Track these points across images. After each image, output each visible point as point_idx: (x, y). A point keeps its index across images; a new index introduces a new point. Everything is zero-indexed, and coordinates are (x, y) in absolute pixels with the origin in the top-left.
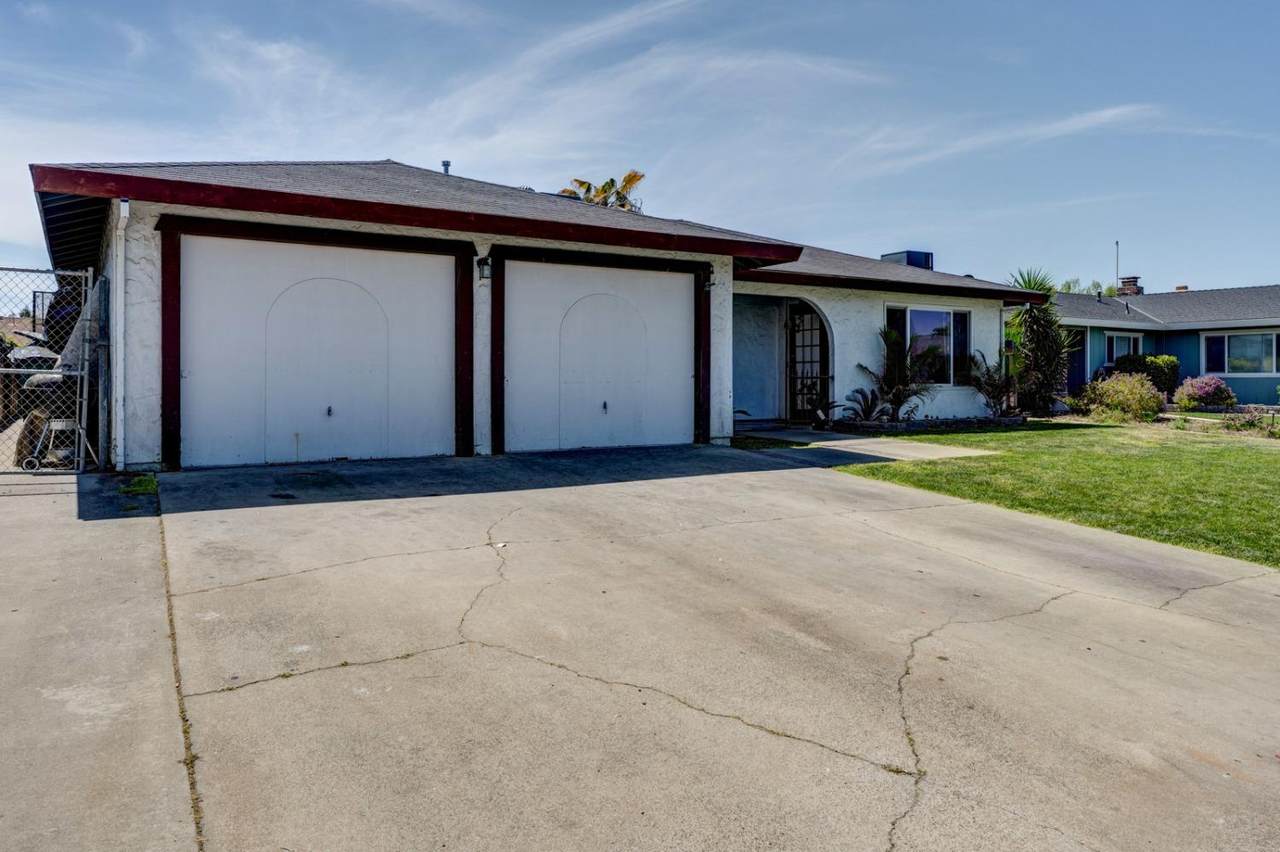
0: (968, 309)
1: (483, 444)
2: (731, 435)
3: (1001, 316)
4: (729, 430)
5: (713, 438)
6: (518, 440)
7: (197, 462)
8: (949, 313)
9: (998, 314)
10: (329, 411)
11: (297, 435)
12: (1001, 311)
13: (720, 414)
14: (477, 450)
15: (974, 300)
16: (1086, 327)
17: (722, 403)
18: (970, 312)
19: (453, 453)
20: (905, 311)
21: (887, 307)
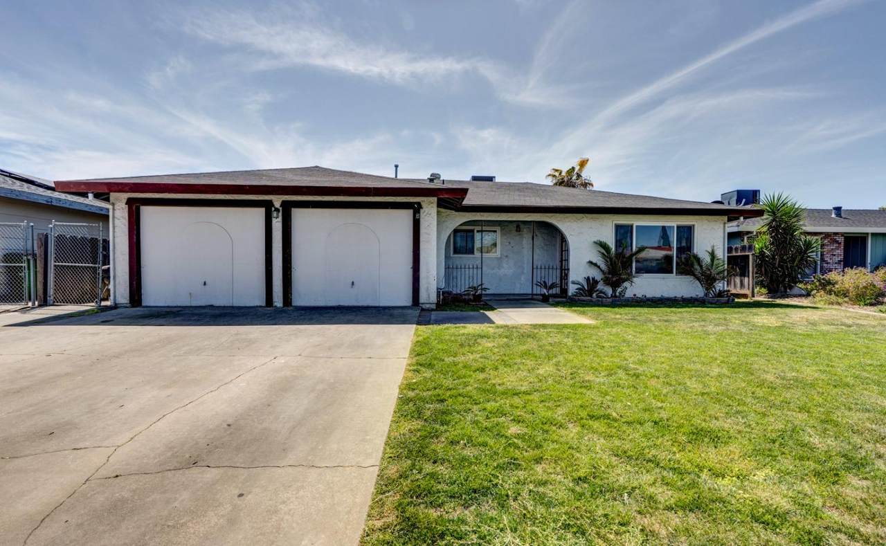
0: (693, 223)
1: (278, 301)
2: (436, 302)
3: (724, 227)
4: (434, 298)
5: (423, 304)
6: (299, 300)
7: (148, 305)
8: (674, 227)
9: (722, 226)
10: (205, 284)
11: (190, 294)
12: (725, 223)
13: (427, 289)
14: (275, 304)
15: (697, 217)
16: (868, 234)
17: (429, 283)
18: (694, 226)
19: (264, 304)
20: (632, 226)
21: (615, 224)
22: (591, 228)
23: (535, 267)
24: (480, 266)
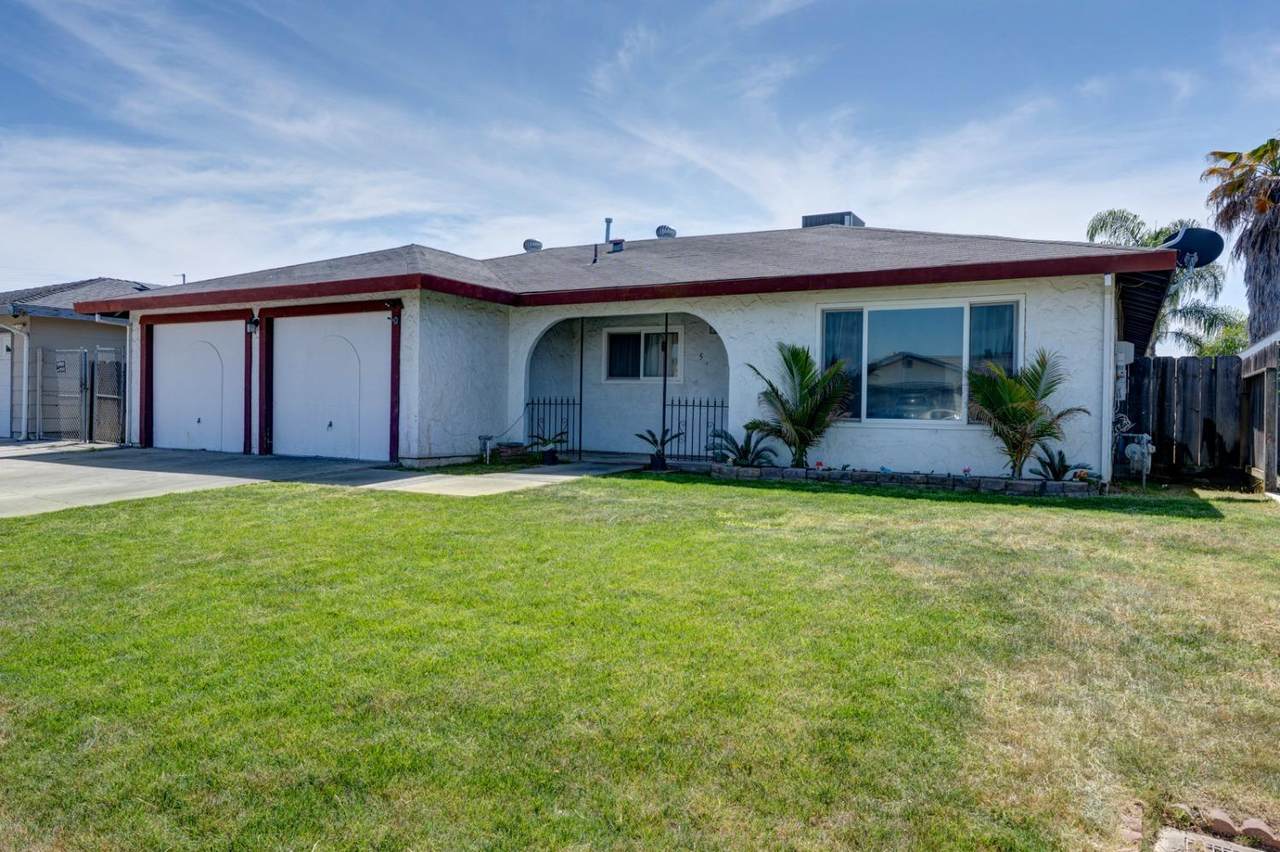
0: (1015, 297)
1: (255, 449)
5: (403, 458)
7: (161, 446)
8: (962, 309)
10: (199, 421)
11: (188, 434)
13: (407, 436)
14: (253, 451)
15: (1026, 282)
17: (409, 426)
18: (1017, 302)
19: (244, 450)
20: (860, 314)
21: (823, 311)
22: (772, 322)
23: (668, 402)
24: (577, 401)
